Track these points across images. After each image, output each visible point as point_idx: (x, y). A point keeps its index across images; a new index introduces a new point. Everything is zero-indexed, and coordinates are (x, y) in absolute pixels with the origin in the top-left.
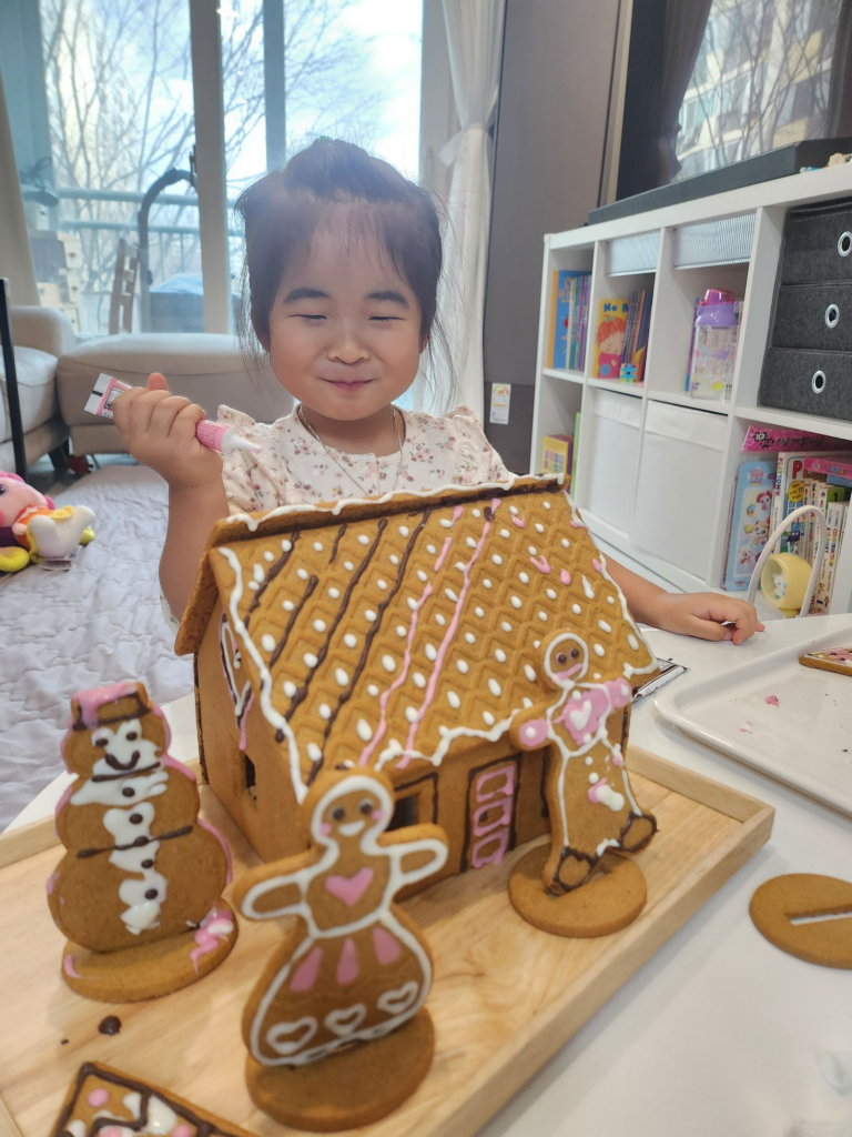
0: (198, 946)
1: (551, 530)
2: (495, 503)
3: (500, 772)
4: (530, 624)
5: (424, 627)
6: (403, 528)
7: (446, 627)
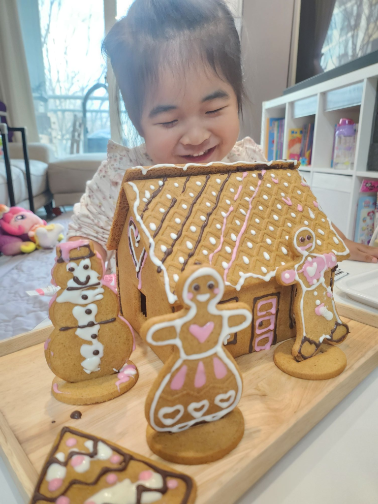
0: (120, 379)
1: (292, 186)
2: (263, 172)
3: (269, 301)
4: (283, 228)
5: (229, 226)
6: (218, 180)
7: (241, 226)
